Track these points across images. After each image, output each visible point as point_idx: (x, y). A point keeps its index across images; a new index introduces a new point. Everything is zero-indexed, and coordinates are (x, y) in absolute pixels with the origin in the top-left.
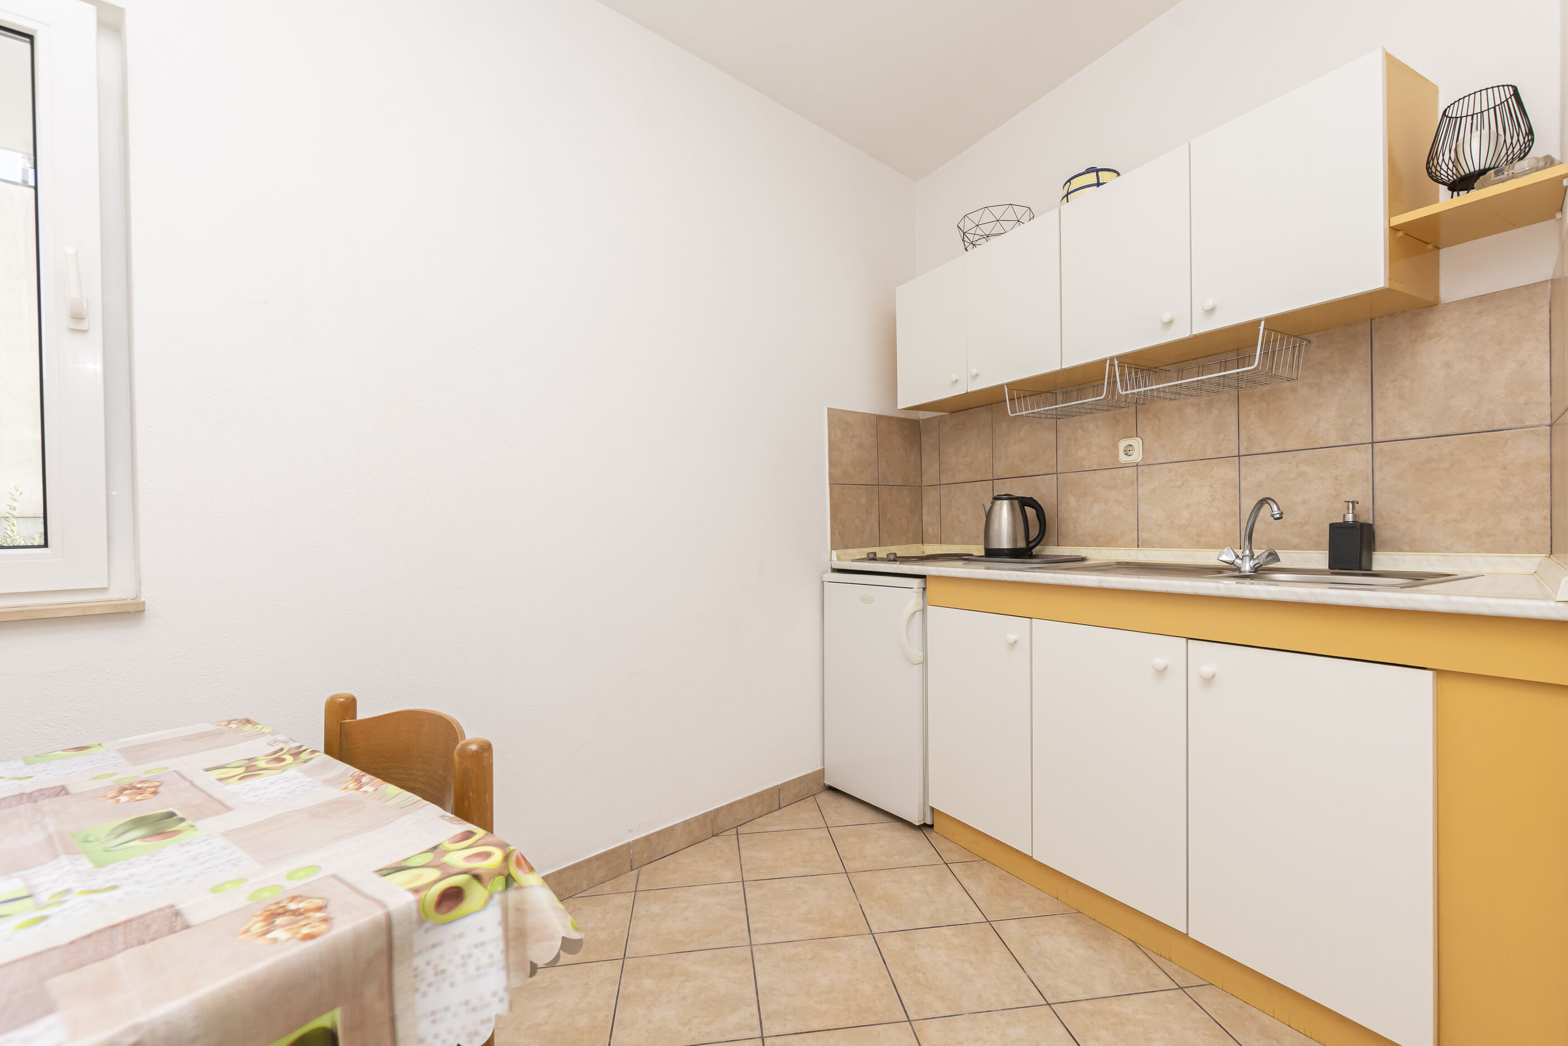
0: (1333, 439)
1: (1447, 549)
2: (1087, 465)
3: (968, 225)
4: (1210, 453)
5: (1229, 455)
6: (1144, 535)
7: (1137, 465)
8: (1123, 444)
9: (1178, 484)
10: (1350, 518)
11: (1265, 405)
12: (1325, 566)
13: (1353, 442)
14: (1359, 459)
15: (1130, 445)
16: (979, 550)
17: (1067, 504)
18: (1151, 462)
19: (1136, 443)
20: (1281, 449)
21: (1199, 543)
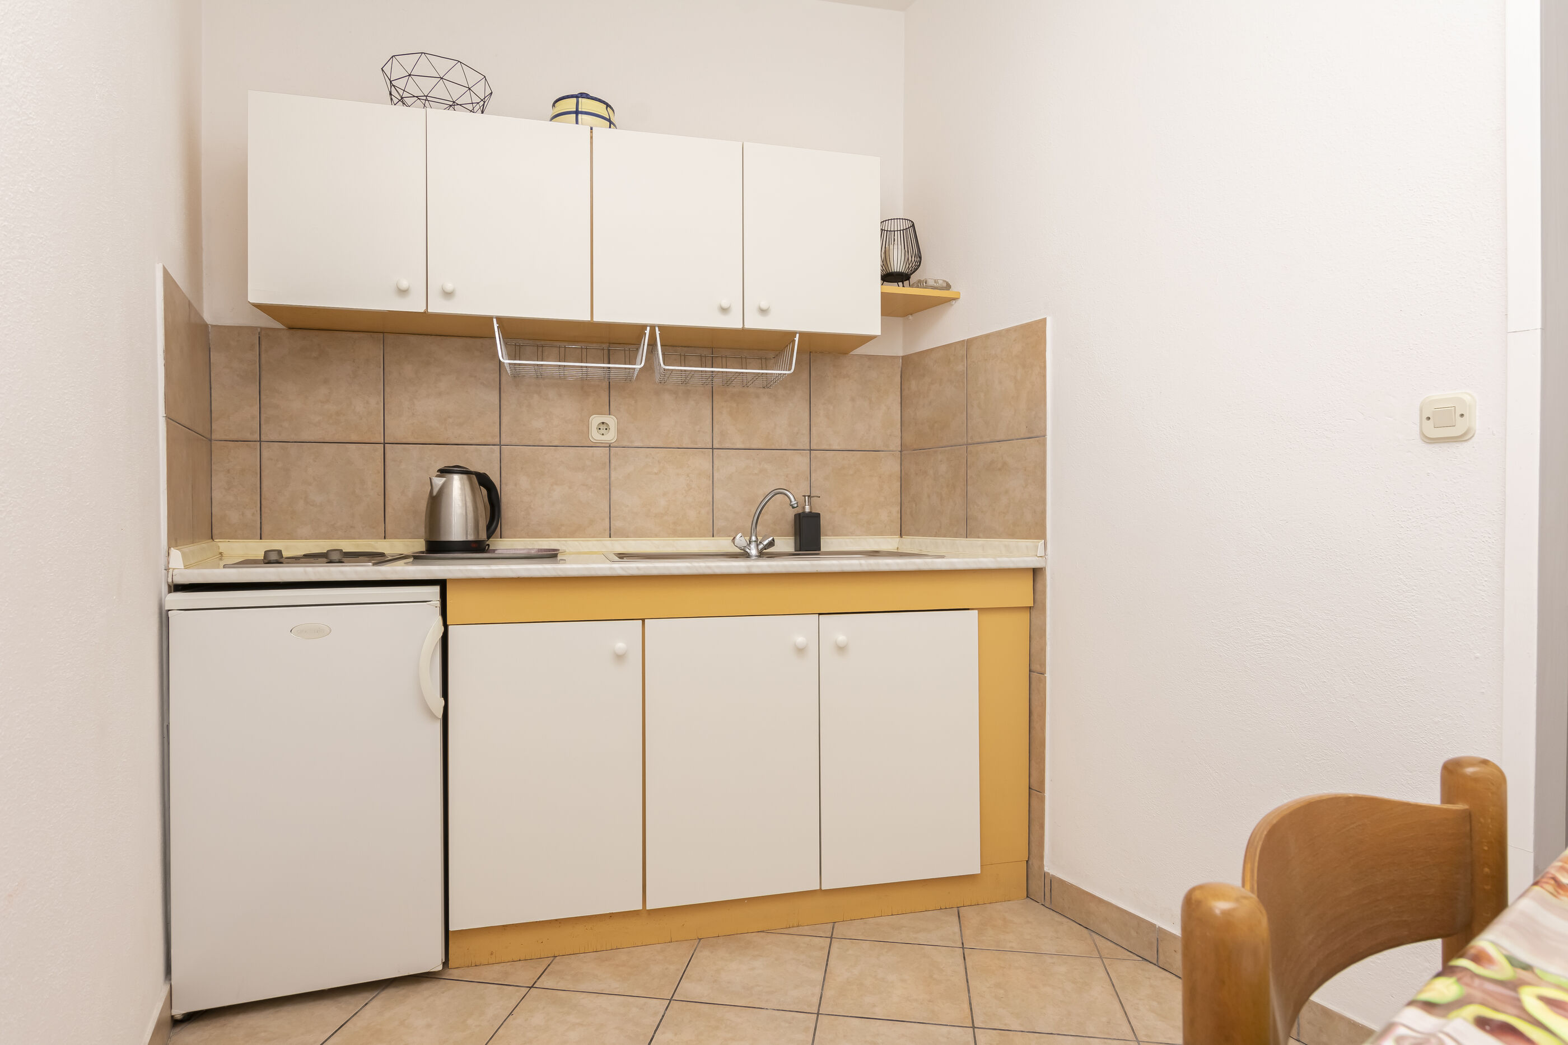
0: (785, 443)
1: (852, 534)
2: (545, 438)
3: (397, 72)
4: (686, 442)
5: (704, 446)
6: (617, 524)
7: (610, 446)
8: (596, 420)
9: (655, 470)
10: (807, 509)
11: (734, 405)
12: (791, 549)
13: (798, 448)
14: (801, 461)
15: (603, 423)
16: (419, 545)
17: (516, 485)
18: (625, 444)
19: (611, 421)
20: (747, 446)
21: (677, 531)
